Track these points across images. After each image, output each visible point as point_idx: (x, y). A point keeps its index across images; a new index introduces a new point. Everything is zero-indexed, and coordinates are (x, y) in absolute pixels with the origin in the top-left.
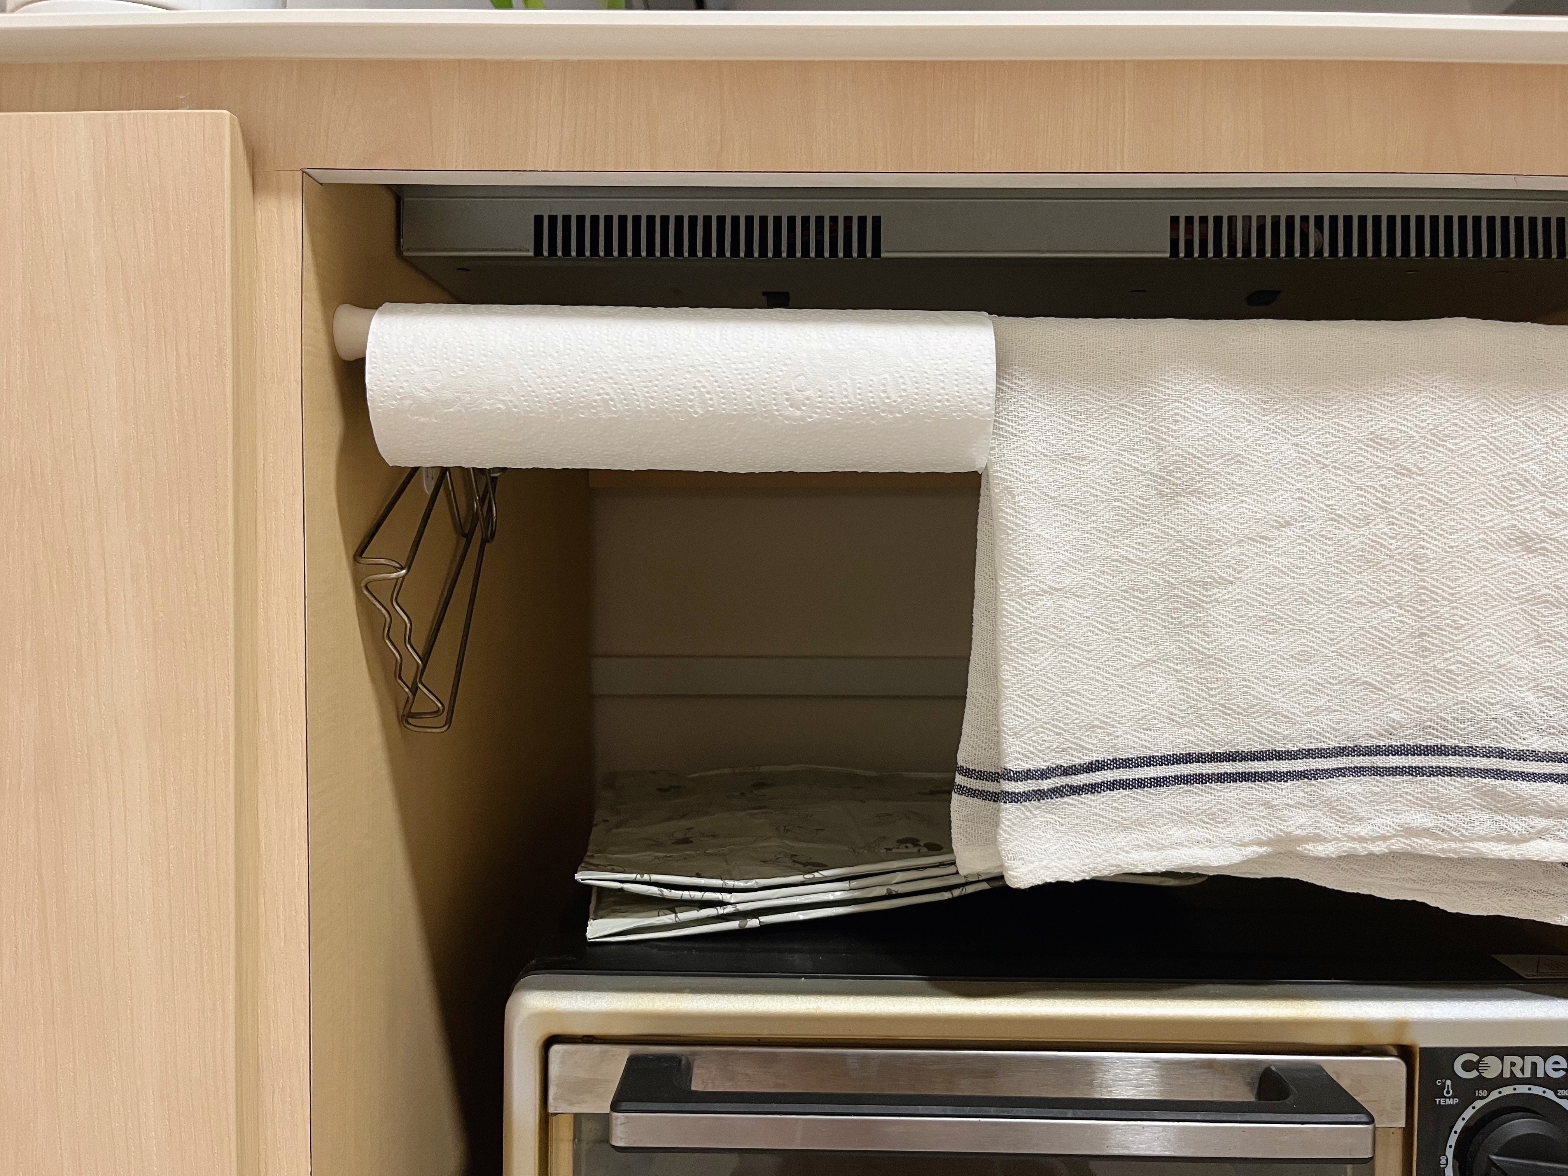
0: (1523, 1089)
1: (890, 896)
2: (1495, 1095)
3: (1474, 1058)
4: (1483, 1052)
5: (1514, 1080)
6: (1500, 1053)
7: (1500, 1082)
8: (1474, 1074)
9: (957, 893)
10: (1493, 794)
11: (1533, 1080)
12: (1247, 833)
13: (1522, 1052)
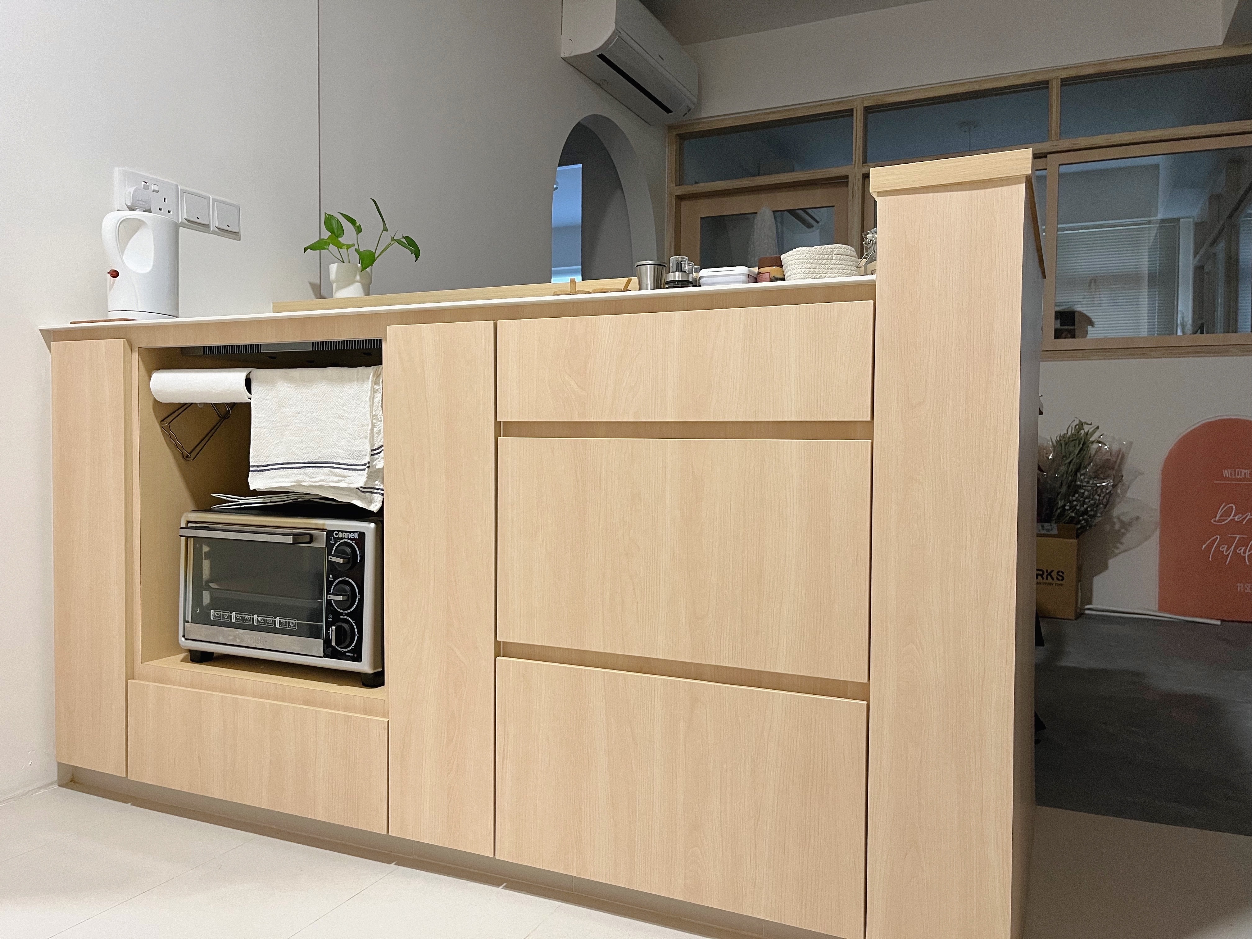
0: (346, 540)
1: (271, 502)
2: (341, 541)
3: (337, 532)
4: (339, 531)
5: (344, 538)
6: (342, 532)
7: (342, 538)
8: (337, 536)
9: (285, 502)
10: (331, 472)
11: (348, 539)
12: (292, 480)
13: (346, 532)
